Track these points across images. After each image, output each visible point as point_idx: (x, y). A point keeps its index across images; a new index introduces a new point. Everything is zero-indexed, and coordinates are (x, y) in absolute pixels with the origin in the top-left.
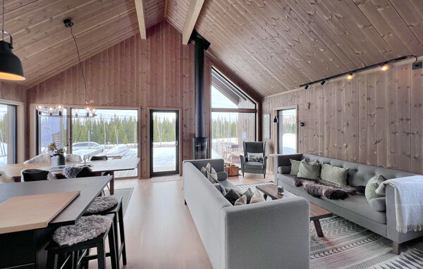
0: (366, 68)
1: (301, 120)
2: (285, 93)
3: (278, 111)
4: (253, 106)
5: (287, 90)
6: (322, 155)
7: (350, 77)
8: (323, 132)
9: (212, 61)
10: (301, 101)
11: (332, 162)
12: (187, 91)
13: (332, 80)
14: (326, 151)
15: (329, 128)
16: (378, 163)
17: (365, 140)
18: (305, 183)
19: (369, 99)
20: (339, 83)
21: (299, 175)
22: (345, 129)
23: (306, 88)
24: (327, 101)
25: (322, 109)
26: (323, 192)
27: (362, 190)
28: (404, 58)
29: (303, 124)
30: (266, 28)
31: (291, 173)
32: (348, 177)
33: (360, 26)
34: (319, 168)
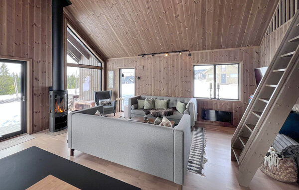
0: (173, 52)
1: (138, 75)
2: (126, 58)
3: (120, 69)
4: (99, 65)
5: (128, 56)
6: (151, 95)
7: (166, 55)
8: (151, 82)
9: (68, 20)
10: (138, 64)
11: (158, 97)
12: (40, 42)
13: (156, 55)
14: (153, 93)
15: (154, 80)
16: (177, 96)
17: (172, 86)
18: (152, 111)
19: (173, 66)
20: (160, 57)
21: (145, 108)
22: (162, 80)
23: (143, 57)
24: (154, 66)
25: (151, 69)
26: (163, 114)
27: (175, 108)
28: (186, 51)
29: (139, 78)
30: (132, 14)
31: (139, 108)
32: (168, 104)
33: (178, 33)
34: (154, 102)
